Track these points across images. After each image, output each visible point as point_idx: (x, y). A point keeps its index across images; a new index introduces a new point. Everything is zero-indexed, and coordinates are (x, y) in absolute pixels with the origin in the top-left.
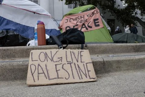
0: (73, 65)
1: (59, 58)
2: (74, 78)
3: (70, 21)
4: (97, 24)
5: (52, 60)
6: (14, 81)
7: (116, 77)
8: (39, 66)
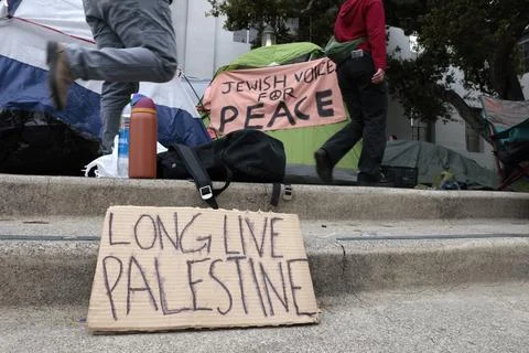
0: (244, 264)
1: (199, 239)
2: (246, 312)
3: (238, 90)
4: (325, 108)
5: (178, 244)
6: (43, 307)
7: (380, 308)
8: (133, 263)
